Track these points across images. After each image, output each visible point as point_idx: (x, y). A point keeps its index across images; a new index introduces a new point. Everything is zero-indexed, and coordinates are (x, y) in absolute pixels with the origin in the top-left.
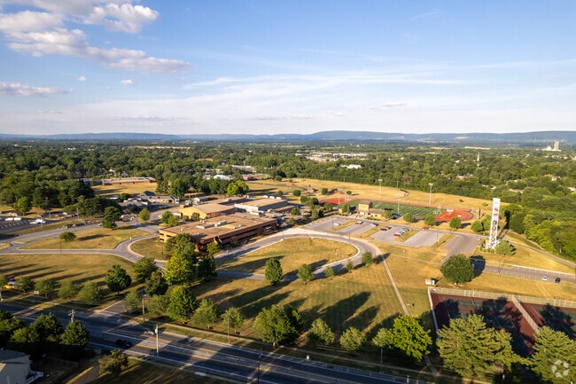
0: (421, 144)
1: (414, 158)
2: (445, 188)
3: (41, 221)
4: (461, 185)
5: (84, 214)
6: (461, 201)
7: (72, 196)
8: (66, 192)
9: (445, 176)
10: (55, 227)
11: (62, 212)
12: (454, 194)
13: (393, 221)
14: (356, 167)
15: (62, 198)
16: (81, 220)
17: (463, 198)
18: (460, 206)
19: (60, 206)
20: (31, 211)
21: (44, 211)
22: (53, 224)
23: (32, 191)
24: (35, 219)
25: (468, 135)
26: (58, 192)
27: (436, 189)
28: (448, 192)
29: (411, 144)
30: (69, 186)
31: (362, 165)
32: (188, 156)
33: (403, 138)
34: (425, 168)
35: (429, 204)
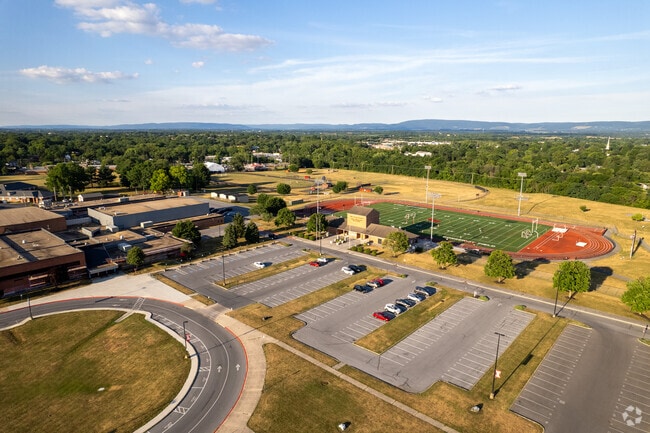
0: (529, 134)
1: (514, 146)
2: (553, 185)
4: (583, 180)
6: (584, 209)
9: (555, 167)
12: (569, 194)
13: (415, 256)
14: (423, 154)
17: (588, 204)
18: (582, 219)
25: (589, 124)
27: (537, 186)
28: (559, 191)
29: (516, 134)
31: (434, 152)
33: (507, 128)
34: (526, 156)
35: (517, 214)
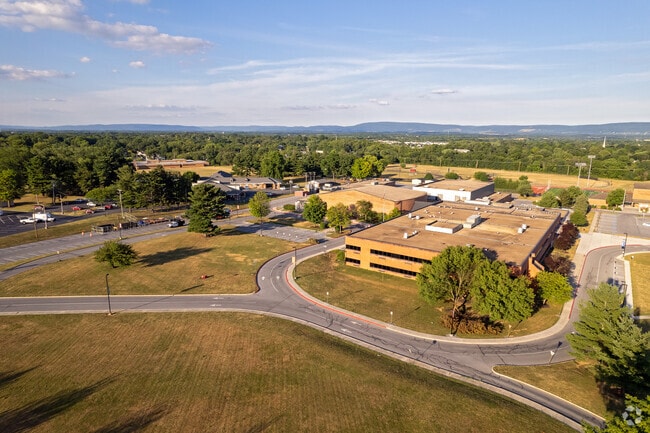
3: (42, 216)
5: (132, 203)
7: (100, 173)
8: (90, 167)
10: (75, 230)
11: (85, 202)
14: (466, 151)
15: (81, 176)
16: (128, 216)
19: (80, 193)
20: (23, 200)
21: (49, 200)
22: (71, 224)
23: (25, 163)
24: (30, 214)
25: (534, 127)
26: (73, 167)
30: (93, 158)
31: (469, 149)
32: (230, 142)
33: (459, 130)
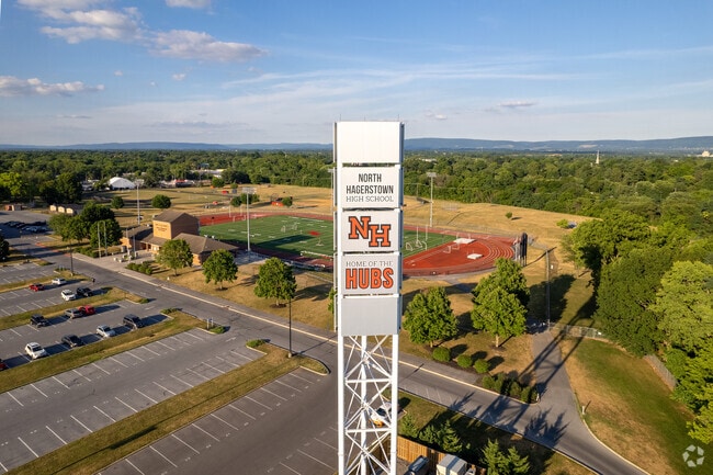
2: (498, 193)
4: (535, 188)
25: (596, 142)
28: (503, 200)
33: (511, 146)
